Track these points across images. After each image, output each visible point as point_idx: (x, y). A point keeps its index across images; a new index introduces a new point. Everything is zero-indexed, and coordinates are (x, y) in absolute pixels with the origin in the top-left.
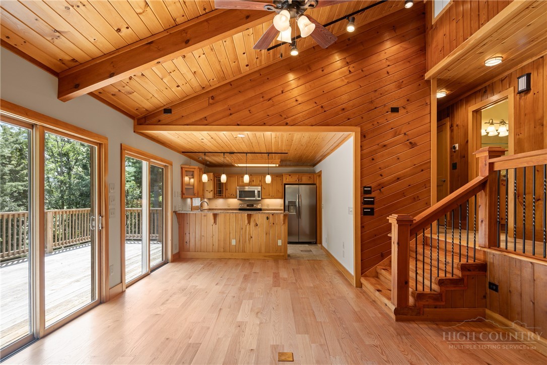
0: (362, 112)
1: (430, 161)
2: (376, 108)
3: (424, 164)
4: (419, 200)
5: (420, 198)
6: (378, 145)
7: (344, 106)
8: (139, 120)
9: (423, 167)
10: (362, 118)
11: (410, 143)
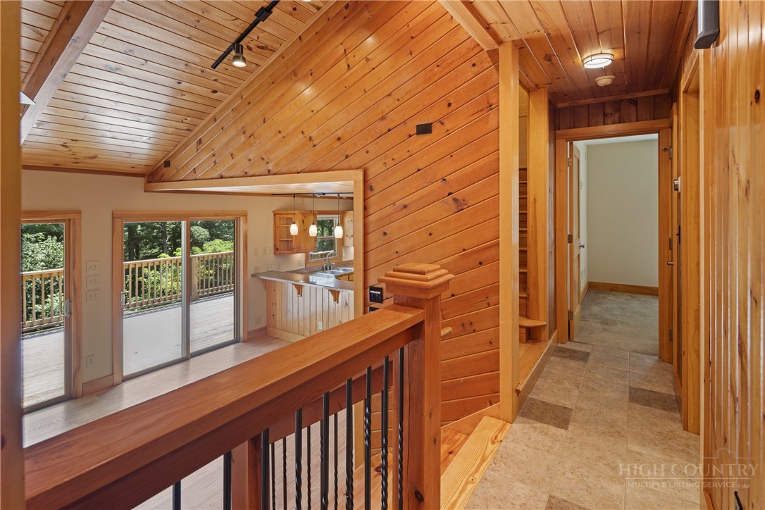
0: (367, 140)
1: (498, 244)
2: (389, 130)
3: (486, 248)
4: (474, 331)
5: (476, 327)
6: (394, 204)
7: (339, 134)
8: (149, 176)
9: (482, 257)
10: (367, 152)
11: (454, 199)
